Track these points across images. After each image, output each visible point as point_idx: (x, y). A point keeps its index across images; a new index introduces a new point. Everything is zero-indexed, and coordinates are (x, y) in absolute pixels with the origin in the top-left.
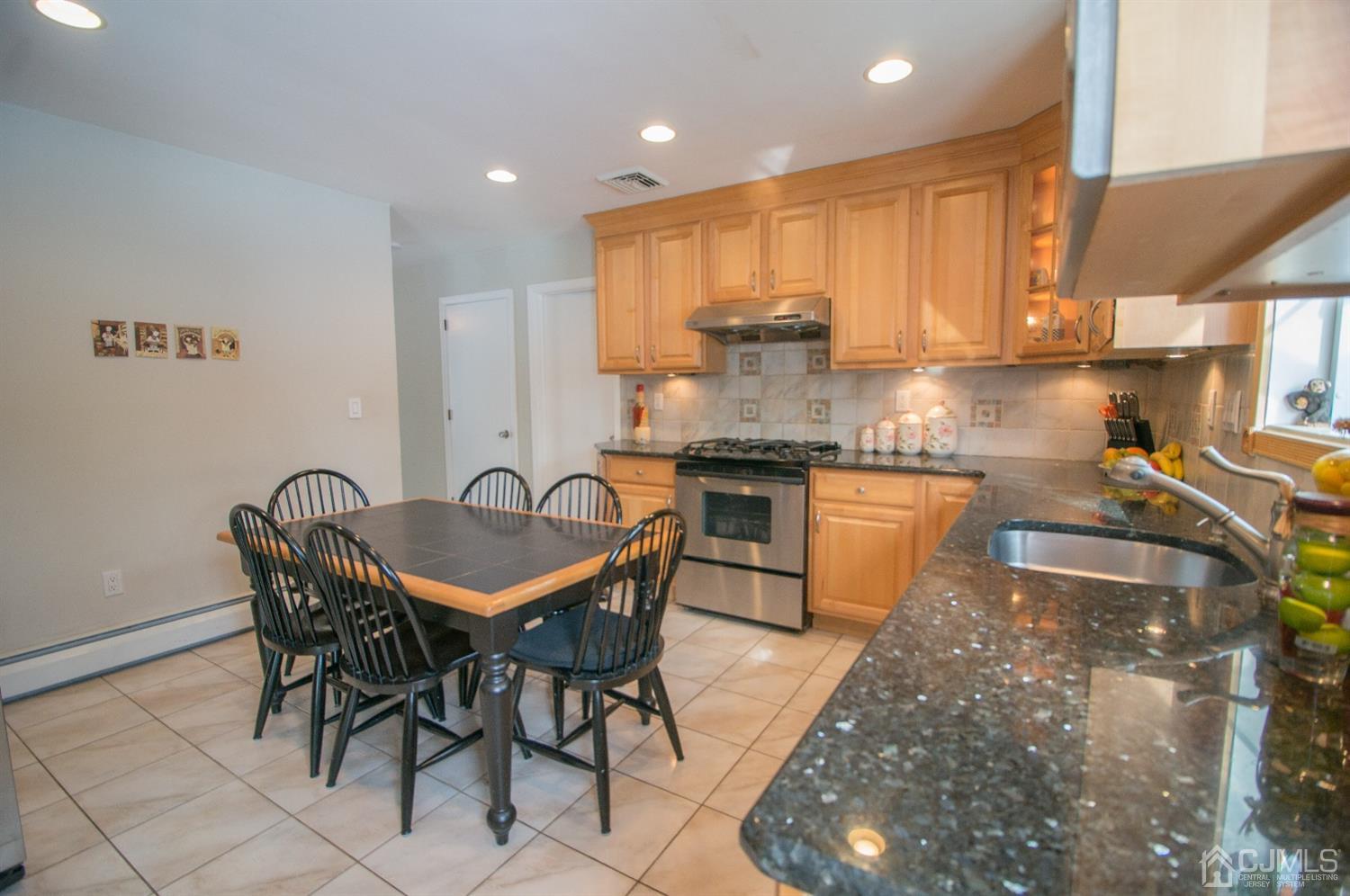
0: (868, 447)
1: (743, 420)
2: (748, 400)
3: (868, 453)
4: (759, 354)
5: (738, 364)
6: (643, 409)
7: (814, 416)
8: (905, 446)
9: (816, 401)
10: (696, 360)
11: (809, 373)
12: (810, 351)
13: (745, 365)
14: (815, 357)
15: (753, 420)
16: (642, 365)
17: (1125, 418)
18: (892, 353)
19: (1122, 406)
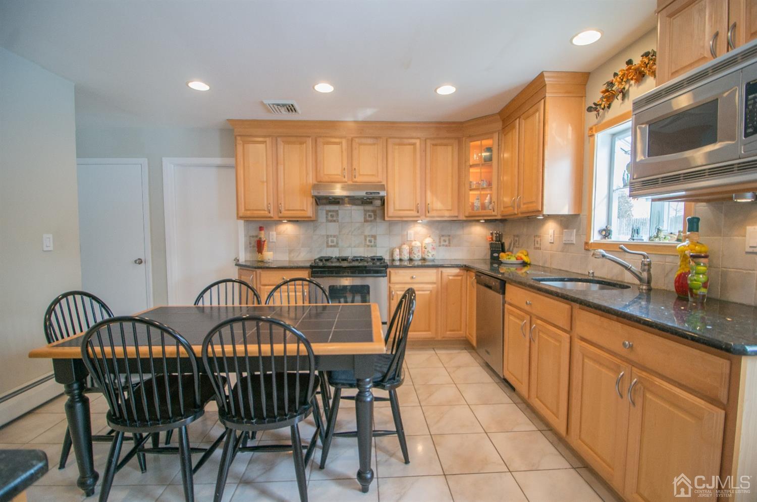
0: (397, 257)
1: (328, 246)
2: (331, 236)
3: (397, 260)
4: (337, 211)
5: (325, 216)
6: (264, 241)
7: (368, 243)
8: (416, 256)
9: (369, 236)
10: (309, 212)
11: (365, 222)
12: (365, 211)
13: (329, 216)
14: (368, 214)
15: (334, 246)
16: (272, 215)
17: (498, 241)
18: (414, 213)
19: (496, 237)
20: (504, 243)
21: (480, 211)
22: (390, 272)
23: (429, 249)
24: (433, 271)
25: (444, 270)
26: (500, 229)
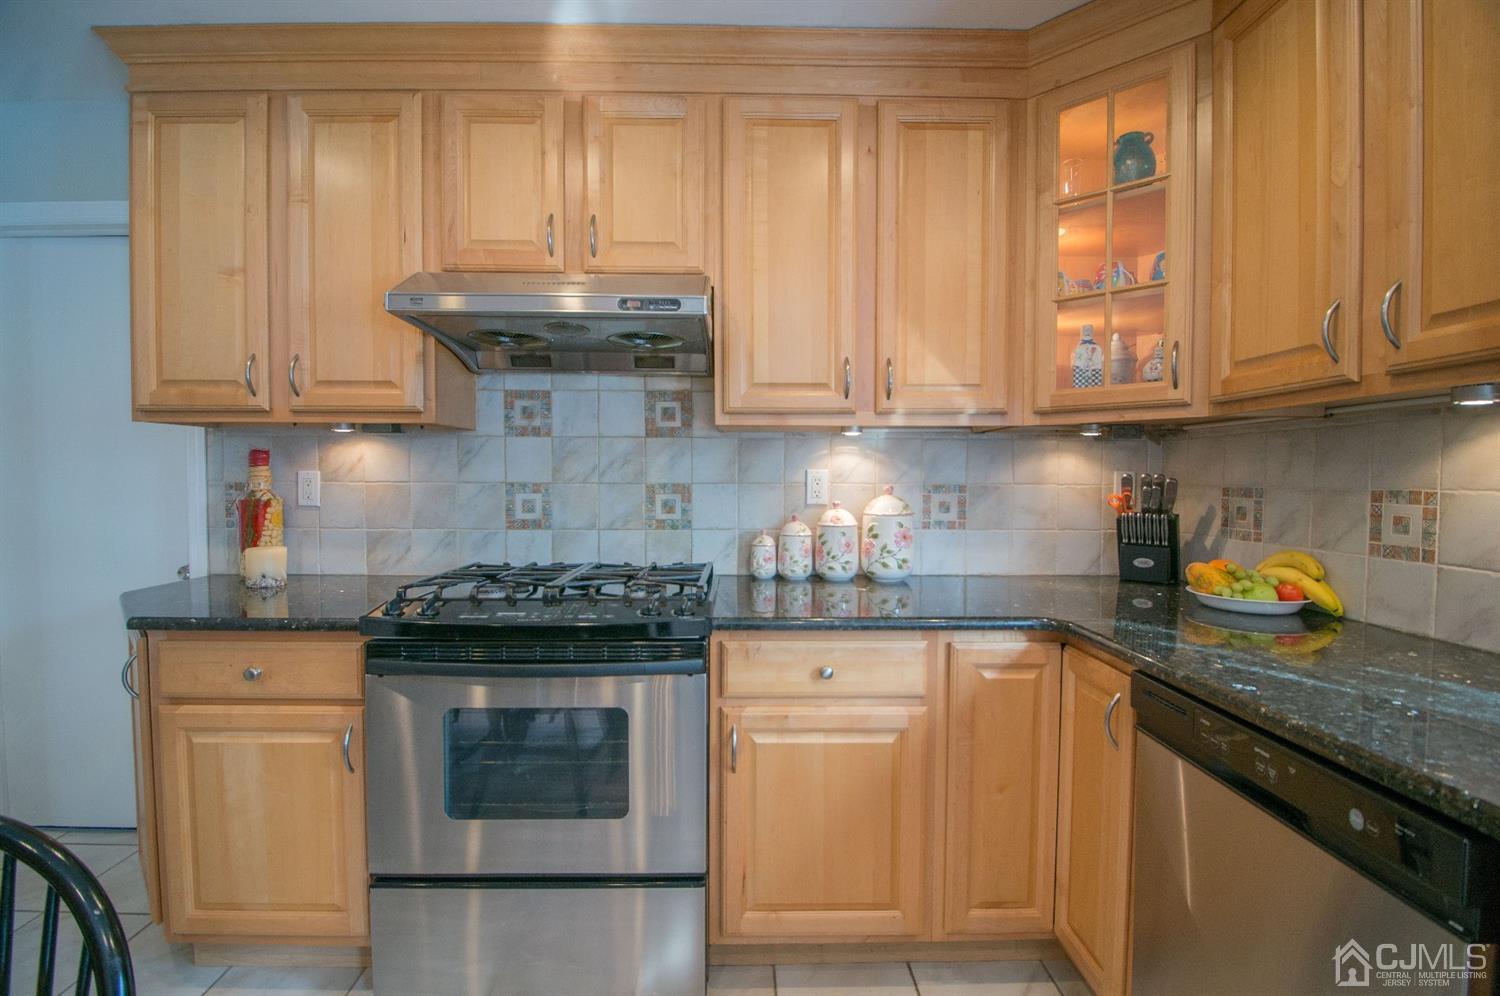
0: (766, 569)
1: (512, 524)
2: (524, 486)
3: (766, 580)
4: (547, 395)
5: (501, 412)
6: (267, 504)
7: (660, 514)
8: (837, 566)
9: (664, 486)
10: (411, 391)
11: (647, 435)
12: (651, 395)
13: (517, 413)
14: (660, 406)
15: (537, 525)
16: (262, 401)
17: (1154, 512)
18: (831, 398)
19: (1147, 496)
20: (1177, 516)
21: (1108, 386)
22: (721, 646)
23: (889, 538)
24: (913, 646)
25: (962, 641)
26: (1151, 463)
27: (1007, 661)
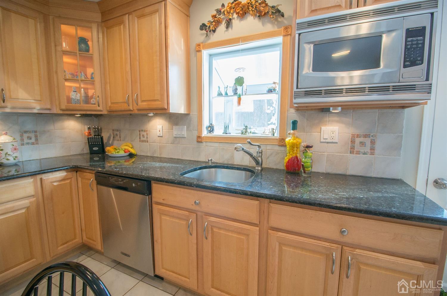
17: (97, 136)
19: (95, 132)
20: (103, 136)
21: (82, 104)
23: (9, 150)
25: (45, 177)
26: (95, 124)
27: (61, 179)
